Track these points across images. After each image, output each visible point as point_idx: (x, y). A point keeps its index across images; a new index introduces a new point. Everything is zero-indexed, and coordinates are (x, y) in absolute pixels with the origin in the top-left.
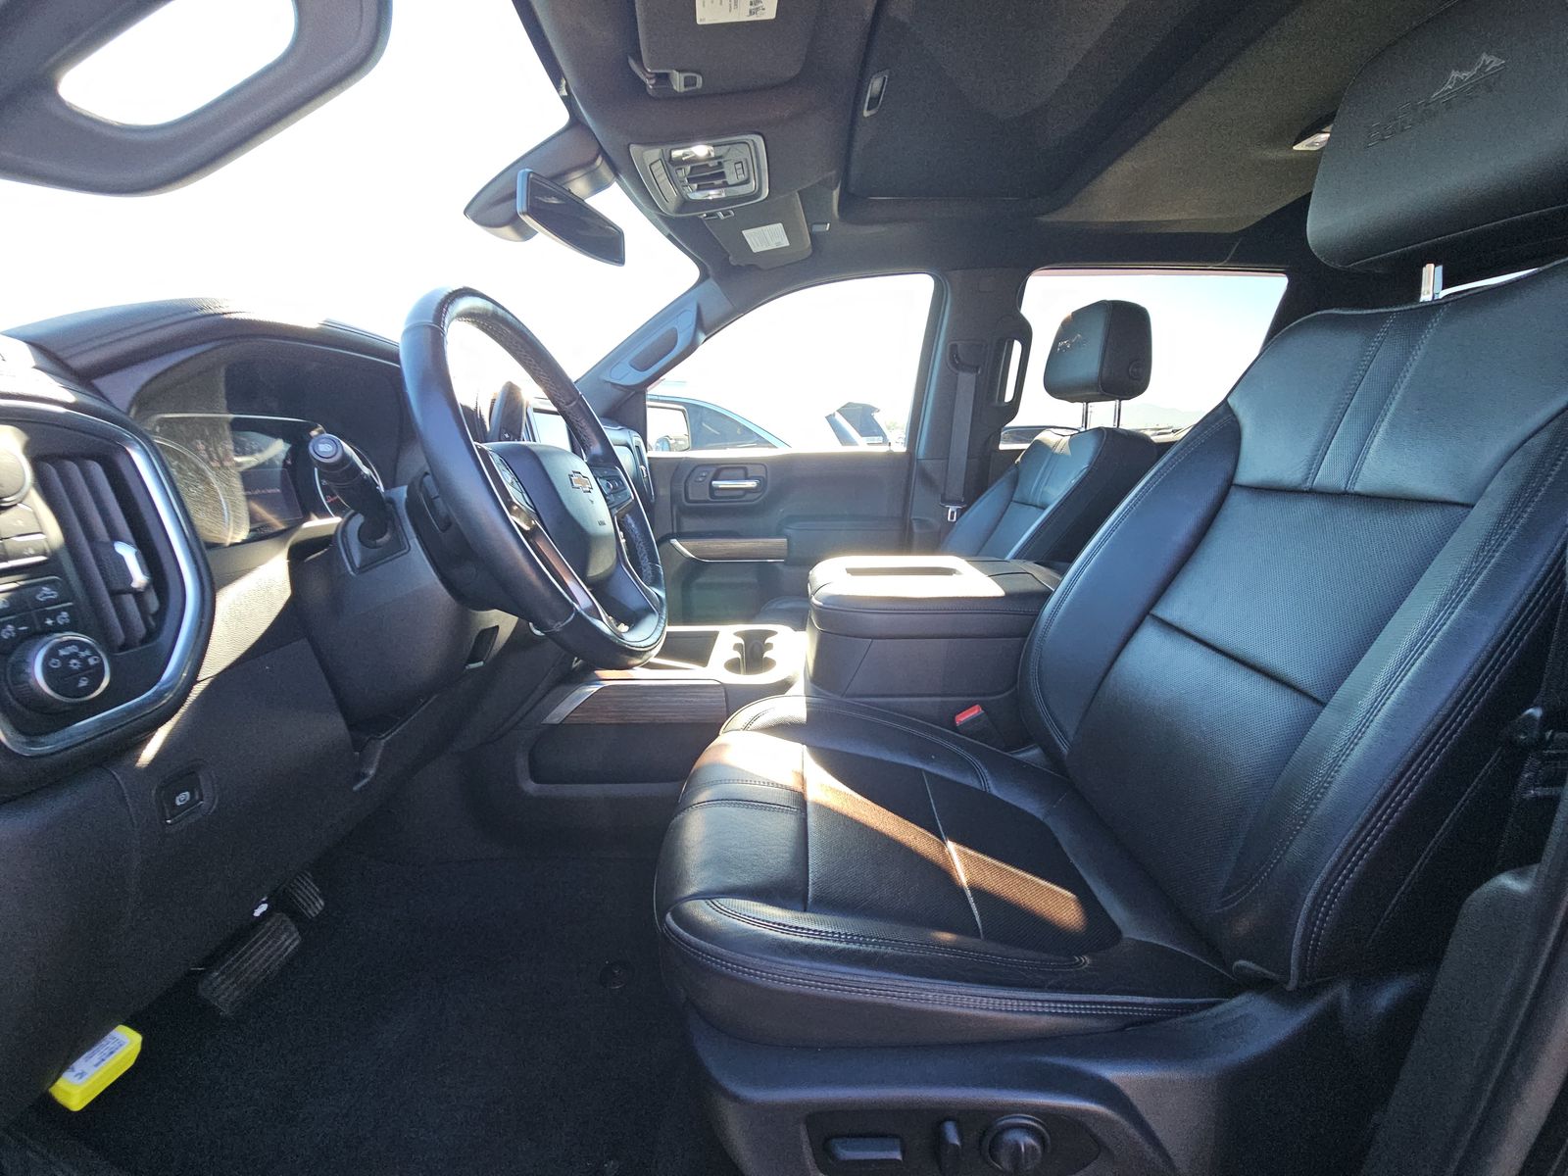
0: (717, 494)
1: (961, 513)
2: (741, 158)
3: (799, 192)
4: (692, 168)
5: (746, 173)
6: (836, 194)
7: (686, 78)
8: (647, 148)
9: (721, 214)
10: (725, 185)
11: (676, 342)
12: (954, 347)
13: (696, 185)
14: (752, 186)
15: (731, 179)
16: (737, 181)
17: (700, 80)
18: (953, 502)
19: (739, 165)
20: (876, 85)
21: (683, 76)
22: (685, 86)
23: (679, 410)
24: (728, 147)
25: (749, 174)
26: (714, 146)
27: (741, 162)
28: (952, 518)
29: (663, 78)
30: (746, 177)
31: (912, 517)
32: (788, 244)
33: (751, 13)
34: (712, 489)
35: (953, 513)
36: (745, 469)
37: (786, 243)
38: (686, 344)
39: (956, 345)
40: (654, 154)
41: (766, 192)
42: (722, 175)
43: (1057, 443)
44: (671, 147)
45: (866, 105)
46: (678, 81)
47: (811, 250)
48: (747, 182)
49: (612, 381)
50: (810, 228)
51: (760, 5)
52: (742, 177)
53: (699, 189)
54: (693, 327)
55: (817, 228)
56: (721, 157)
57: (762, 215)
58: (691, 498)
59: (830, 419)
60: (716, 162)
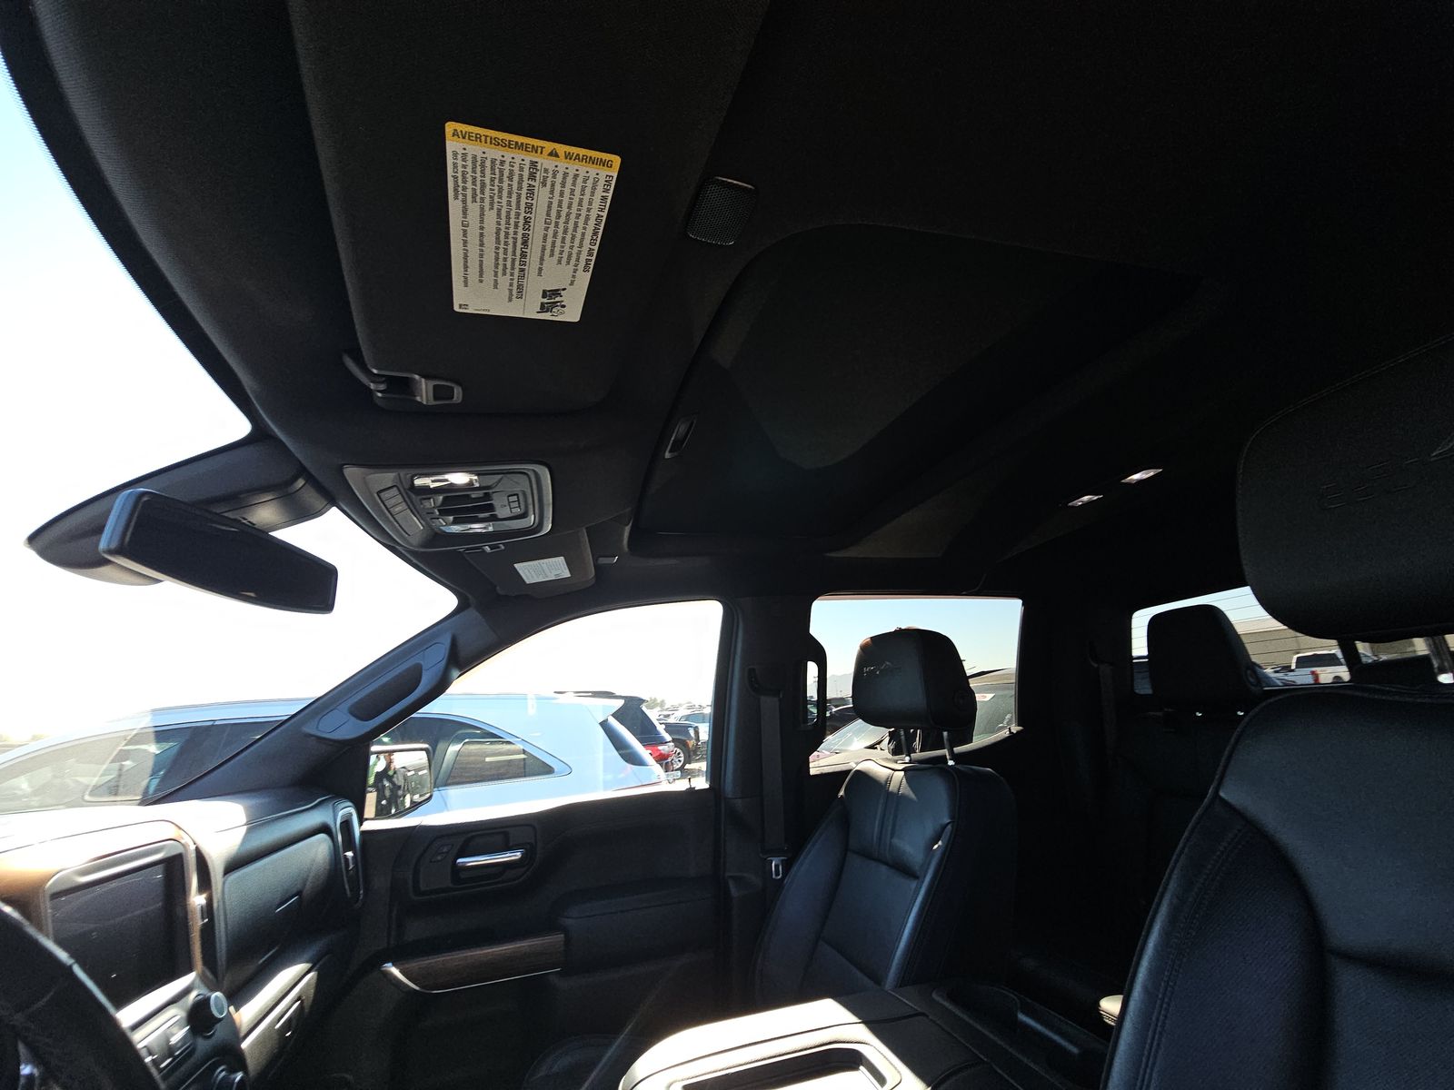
0: (463, 875)
1: (788, 866)
2: (517, 489)
3: (587, 528)
4: (445, 499)
5: (523, 507)
6: (627, 529)
7: (435, 387)
8: (372, 471)
9: (488, 549)
10: (494, 518)
11: (419, 682)
12: (752, 671)
13: (451, 518)
14: (531, 519)
15: (502, 512)
16: (509, 514)
17: (458, 393)
18: (776, 853)
19: (515, 498)
20: (680, 429)
21: (432, 384)
22: (436, 398)
23: (421, 749)
24: (500, 476)
25: (526, 507)
26: (478, 475)
27: (517, 495)
28: (777, 874)
29: (402, 386)
30: (522, 511)
31: (728, 874)
32: (569, 575)
33: (543, 308)
34: (458, 871)
35: (777, 866)
36: (506, 835)
37: (567, 574)
38: (434, 683)
39: (754, 670)
40: (387, 478)
41: (548, 527)
42: (491, 508)
43: (889, 779)
44: (413, 471)
45: (669, 447)
46: (424, 391)
47: (594, 580)
48: (524, 515)
49: (319, 734)
50: (595, 560)
51: (558, 299)
52: (517, 511)
53: (455, 522)
54: (444, 662)
55: (603, 561)
56: (488, 488)
57: (540, 549)
58: (423, 887)
59: (604, 725)
60: (480, 494)
